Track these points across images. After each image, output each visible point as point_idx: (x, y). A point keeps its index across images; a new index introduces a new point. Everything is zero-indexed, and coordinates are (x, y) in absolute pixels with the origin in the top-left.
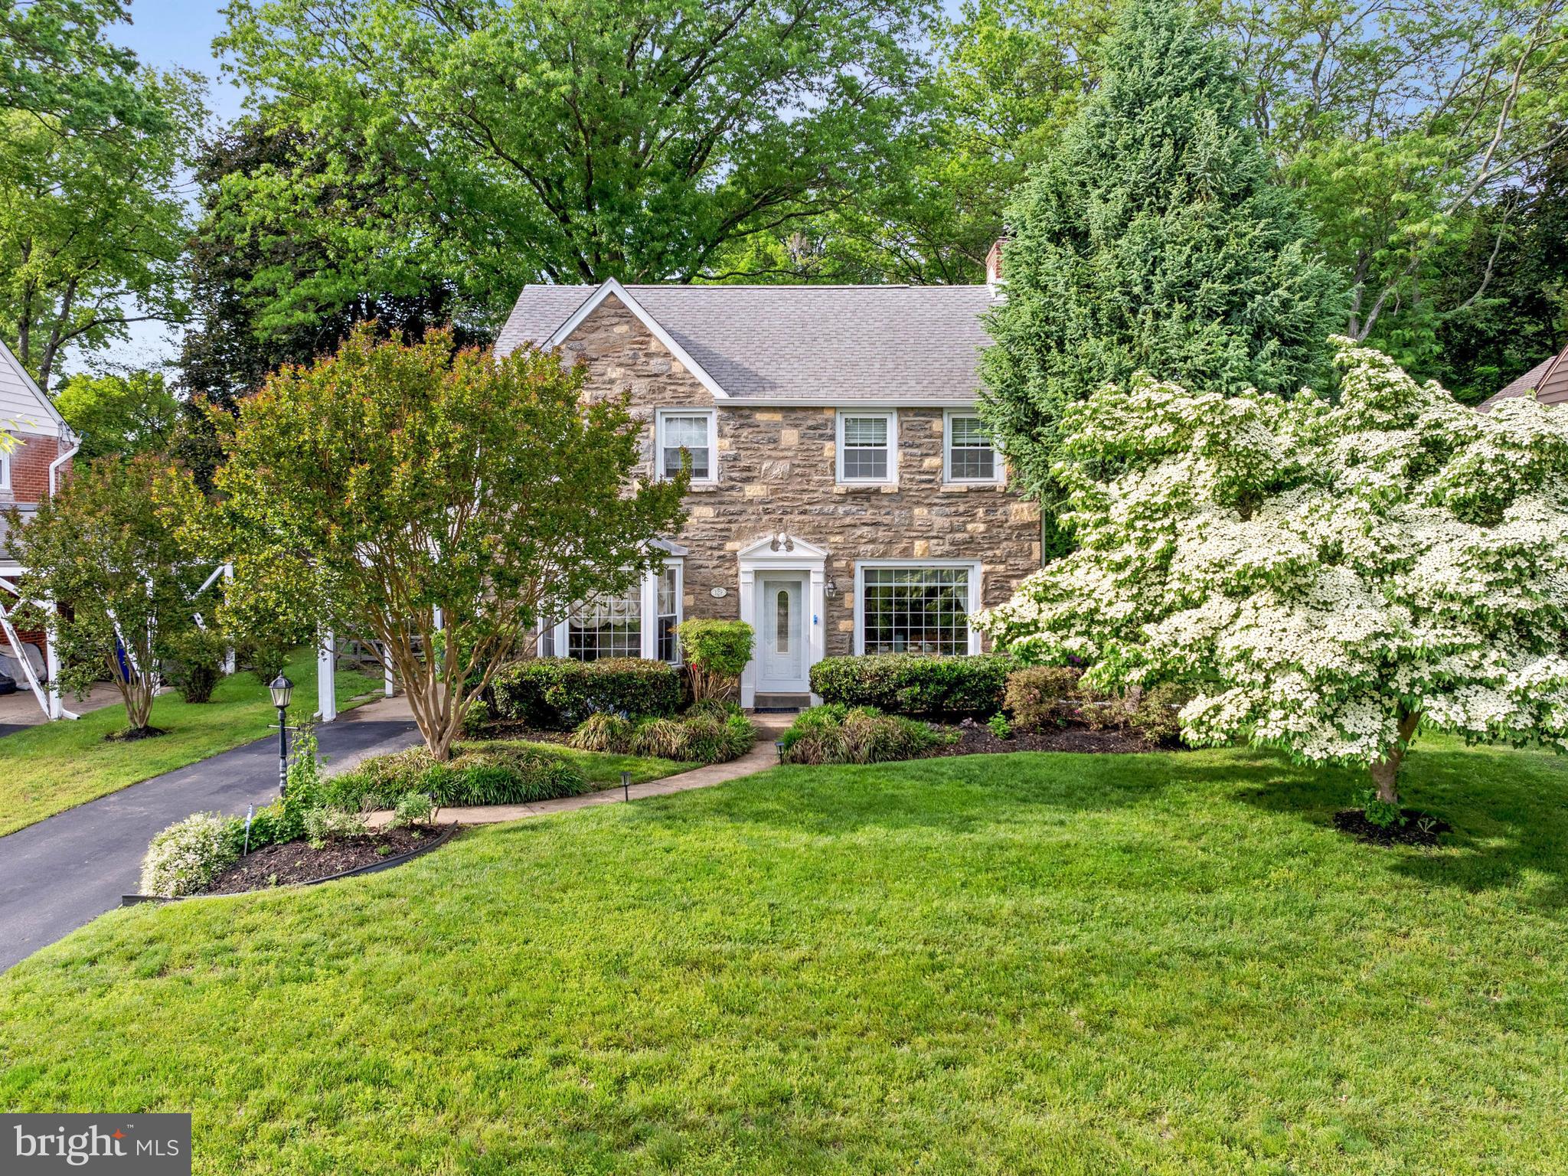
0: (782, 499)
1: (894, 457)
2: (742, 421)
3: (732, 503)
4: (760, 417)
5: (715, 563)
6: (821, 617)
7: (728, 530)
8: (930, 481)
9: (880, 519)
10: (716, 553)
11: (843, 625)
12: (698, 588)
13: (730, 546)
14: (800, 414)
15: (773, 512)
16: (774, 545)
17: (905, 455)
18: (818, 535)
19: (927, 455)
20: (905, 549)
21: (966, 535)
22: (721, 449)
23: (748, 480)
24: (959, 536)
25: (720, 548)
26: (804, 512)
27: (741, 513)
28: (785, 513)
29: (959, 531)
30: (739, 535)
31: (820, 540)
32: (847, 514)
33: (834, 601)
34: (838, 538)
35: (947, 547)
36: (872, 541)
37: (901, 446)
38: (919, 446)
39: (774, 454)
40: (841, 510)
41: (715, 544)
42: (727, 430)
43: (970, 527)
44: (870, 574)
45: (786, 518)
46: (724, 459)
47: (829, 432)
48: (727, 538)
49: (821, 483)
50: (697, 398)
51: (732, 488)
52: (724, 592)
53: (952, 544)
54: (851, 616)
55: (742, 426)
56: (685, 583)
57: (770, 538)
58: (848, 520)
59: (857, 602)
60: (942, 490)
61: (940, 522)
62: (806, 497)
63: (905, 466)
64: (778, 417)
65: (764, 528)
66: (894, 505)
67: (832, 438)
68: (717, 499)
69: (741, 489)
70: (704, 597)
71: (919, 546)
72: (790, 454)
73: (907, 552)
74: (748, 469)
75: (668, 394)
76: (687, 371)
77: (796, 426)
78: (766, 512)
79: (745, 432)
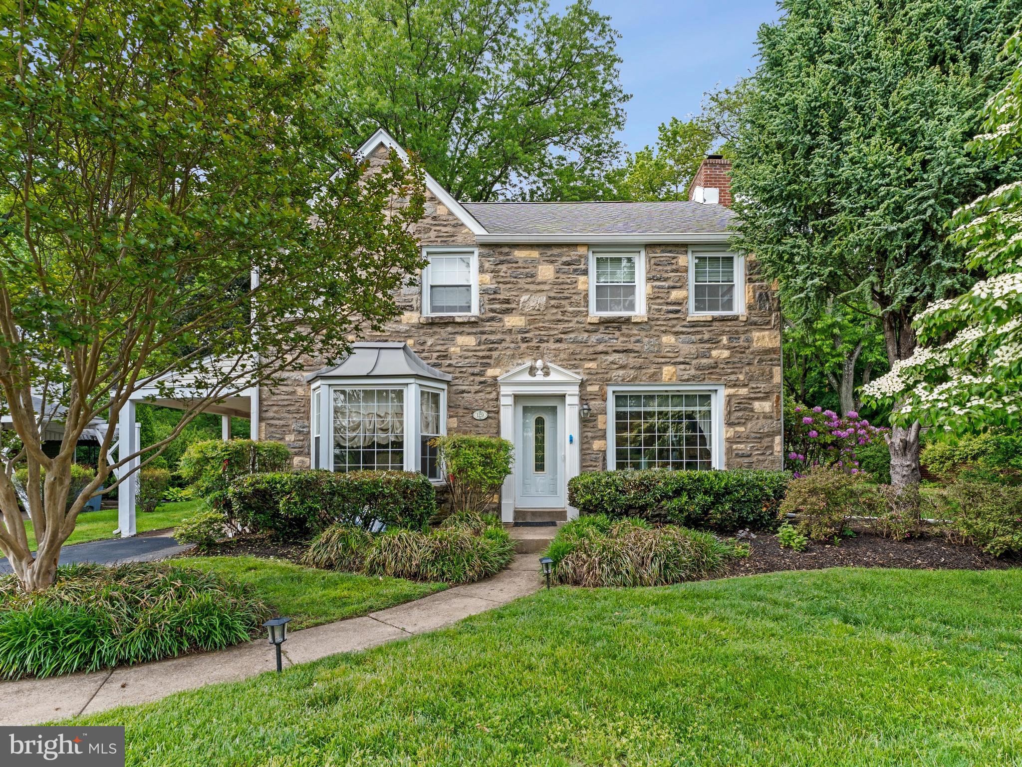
0: (538, 329)
1: (642, 290)
2: (502, 258)
3: (492, 333)
4: (519, 254)
5: (477, 388)
6: (576, 438)
7: (489, 357)
8: (677, 312)
9: (630, 346)
10: (479, 379)
11: (597, 445)
12: (461, 412)
13: (490, 372)
14: (556, 251)
15: (531, 340)
16: (532, 371)
17: (653, 287)
18: (572, 362)
19: (674, 287)
20: (654, 374)
21: (711, 361)
22: (482, 283)
23: (508, 311)
24: (704, 361)
25: (481, 374)
26: (559, 341)
27: (502, 341)
28: (541, 341)
29: (704, 357)
30: (497, 364)
31: (575, 367)
32: (599, 342)
33: (587, 420)
34: (592, 365)
35: (693, 372)
36: (623, 367)
37: (649, 279)
38: (666, 280)
39: (532, 287)
40: (594, 338)
41: (476, 370)
42: (487, 265)
43: (714, 353)
44: (620, 398)
45: (543, 345)
46: (484, 292)
47: (582, 267)
48: (488, 365)
49: (576, 314)
50: (459, 239)
51: (492, 319)
52: (485, 415)
53: (697, 369)
54: (604, 437)
55: (502, 262)
56: (449, 407)
57: (528, 364)
58: (600, 348)
59: (609, 422)
60: (688, 319)
61: (687, 349)
62: (561, 326)
63: (651, 299)
64: (535, 254)
65: (521, 356)
66: (643, 333)
67: (585, 272)
68: (479, 329)
69: (501, 320)
70: (467, 419)
71: (668, 370)
72: (546, 287)
73: (655, 378)
74: (507, 301)
75: (433, 234)
76: (450, 213)
77: (552, 262)
78: (524, 340)
79: (503, 268)
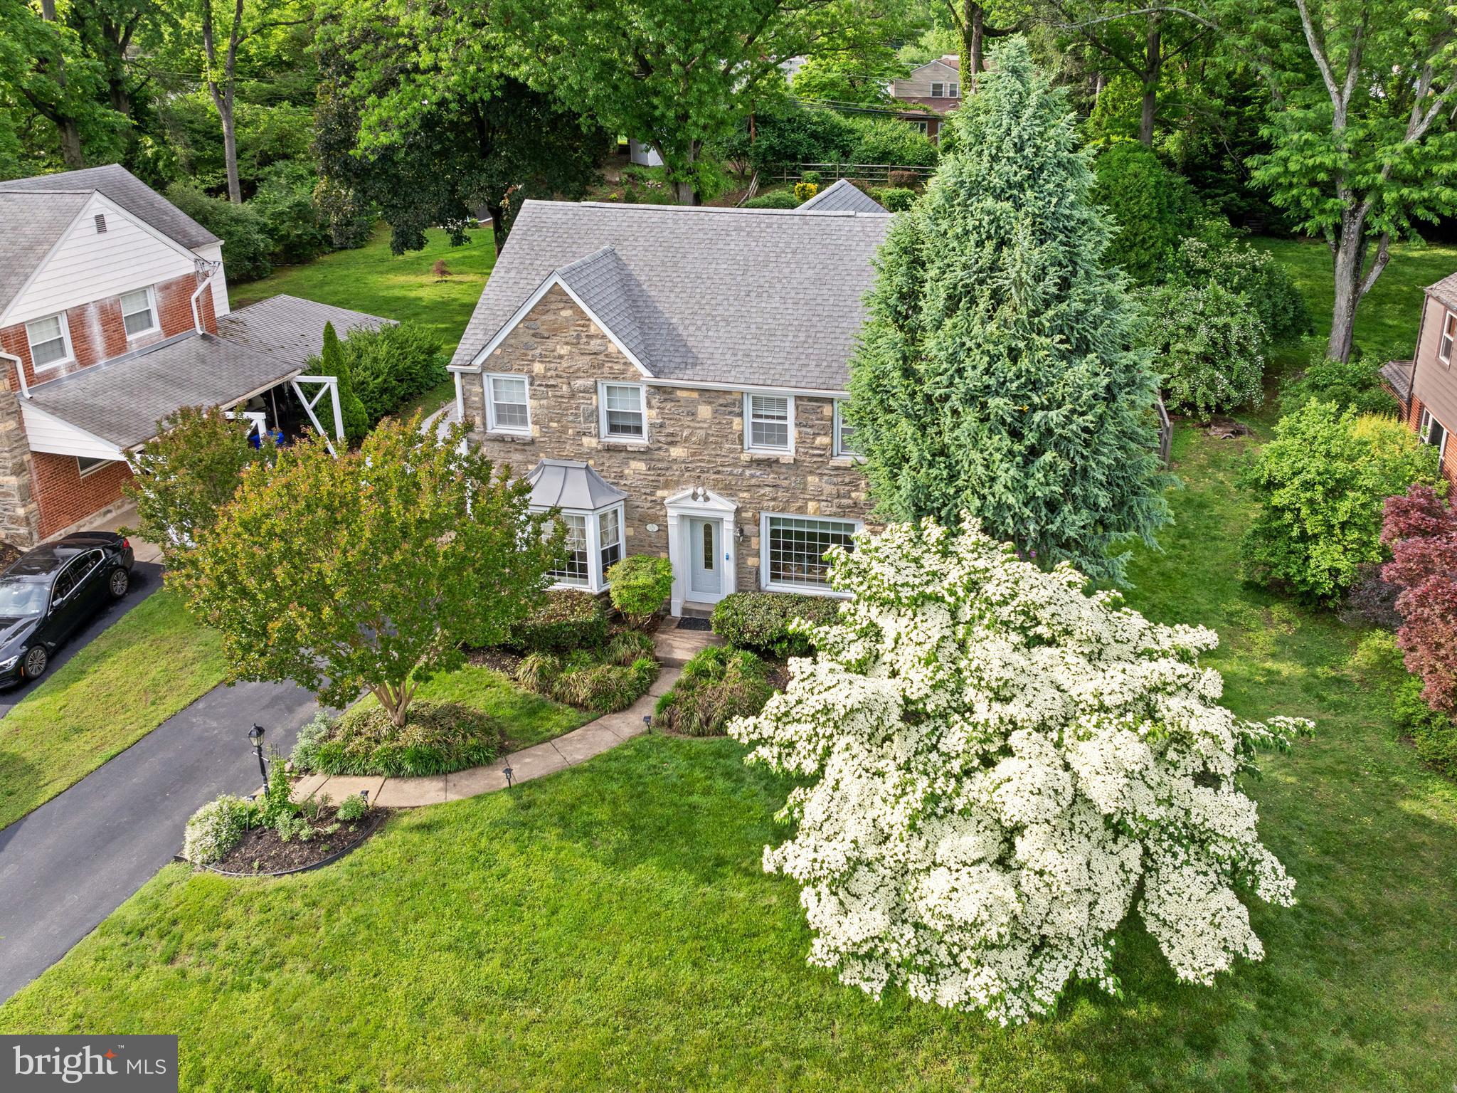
0: (700, 461)
1: (792, 433)
2: (666, 396)
3: (659, 460)
4: (679, 393)
5: (649, 505)
6: (732, 555)
7: (658, 481)
8: (821, 456)
9: (779, 482)
10: (650, 498)
11: (751, 561)
12: (636, 523)
13: (659, 493)
14: (713, 395)
15: (693, 470)
16: (695, 496)
17: (800, 433)
18: (728, 490)
19: (819, 434)
20: (800, 507)
21: (850, 502)
22: (650, 417)
23: (671, 443)
24: (845, 501)
25: (652, 494)
26: (718, 472)
27: (667, 469)
28: (702, 472)
29: (844, 497)
30: (666, 485)
31: (731, 495)
32: (752, 476)
33: (742, 540)
34: (745, 495)
35: (834, 509)
36: (774, 499)
37: (796, 425)
38: (811, 427)
39: (692, 424)
40: (748, 473)
41: (648, 491)
42: (654, 402)
43: (853, 495)
44: (773, 521)
45: (703, 476)
46: (652, 425)
47: (737, 410)
48: (657, 488)
49: (731, 451)
50: (629, 375)
51: (660, 448)
52: (656, 528)
53: (839, 507)
54: (757, 554)
55: (665, 400)
56: (626, 518)
57: (690, 491)
58: (753, 481)
59: (763, 543)
60: (832, 463)
61: (829, 489)
62: (719, 460)
63: (801, 441)
64: (695, 395)
65: (687, 482)
66: (791, 472)
67: (741, 415)
68: (648, 456)
69: (667, 450)
70: (642, 529)
71: (812, 506)
72: (705, 425)
73: (802, 510)
74: (672, 435)
75: (606, 370)
76: (620, 352)
77: (710, 403)
78: (687, 469)
79: (669, 405)
